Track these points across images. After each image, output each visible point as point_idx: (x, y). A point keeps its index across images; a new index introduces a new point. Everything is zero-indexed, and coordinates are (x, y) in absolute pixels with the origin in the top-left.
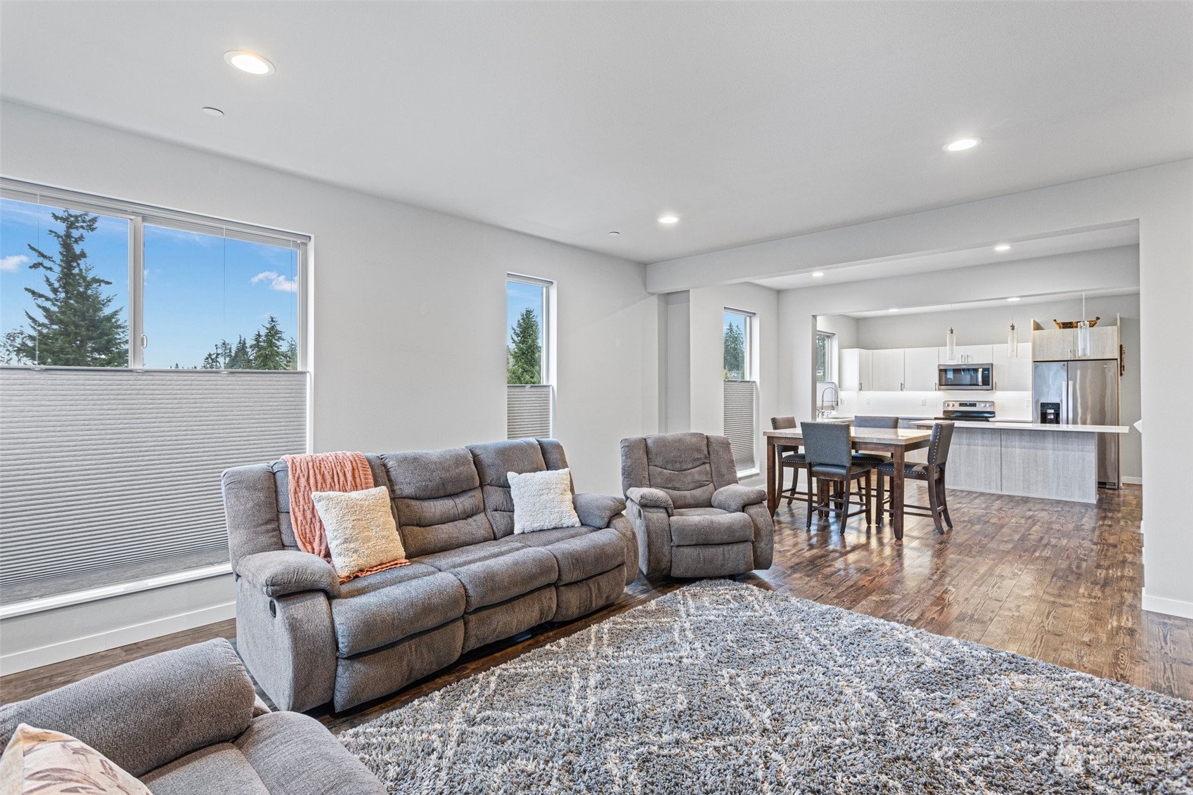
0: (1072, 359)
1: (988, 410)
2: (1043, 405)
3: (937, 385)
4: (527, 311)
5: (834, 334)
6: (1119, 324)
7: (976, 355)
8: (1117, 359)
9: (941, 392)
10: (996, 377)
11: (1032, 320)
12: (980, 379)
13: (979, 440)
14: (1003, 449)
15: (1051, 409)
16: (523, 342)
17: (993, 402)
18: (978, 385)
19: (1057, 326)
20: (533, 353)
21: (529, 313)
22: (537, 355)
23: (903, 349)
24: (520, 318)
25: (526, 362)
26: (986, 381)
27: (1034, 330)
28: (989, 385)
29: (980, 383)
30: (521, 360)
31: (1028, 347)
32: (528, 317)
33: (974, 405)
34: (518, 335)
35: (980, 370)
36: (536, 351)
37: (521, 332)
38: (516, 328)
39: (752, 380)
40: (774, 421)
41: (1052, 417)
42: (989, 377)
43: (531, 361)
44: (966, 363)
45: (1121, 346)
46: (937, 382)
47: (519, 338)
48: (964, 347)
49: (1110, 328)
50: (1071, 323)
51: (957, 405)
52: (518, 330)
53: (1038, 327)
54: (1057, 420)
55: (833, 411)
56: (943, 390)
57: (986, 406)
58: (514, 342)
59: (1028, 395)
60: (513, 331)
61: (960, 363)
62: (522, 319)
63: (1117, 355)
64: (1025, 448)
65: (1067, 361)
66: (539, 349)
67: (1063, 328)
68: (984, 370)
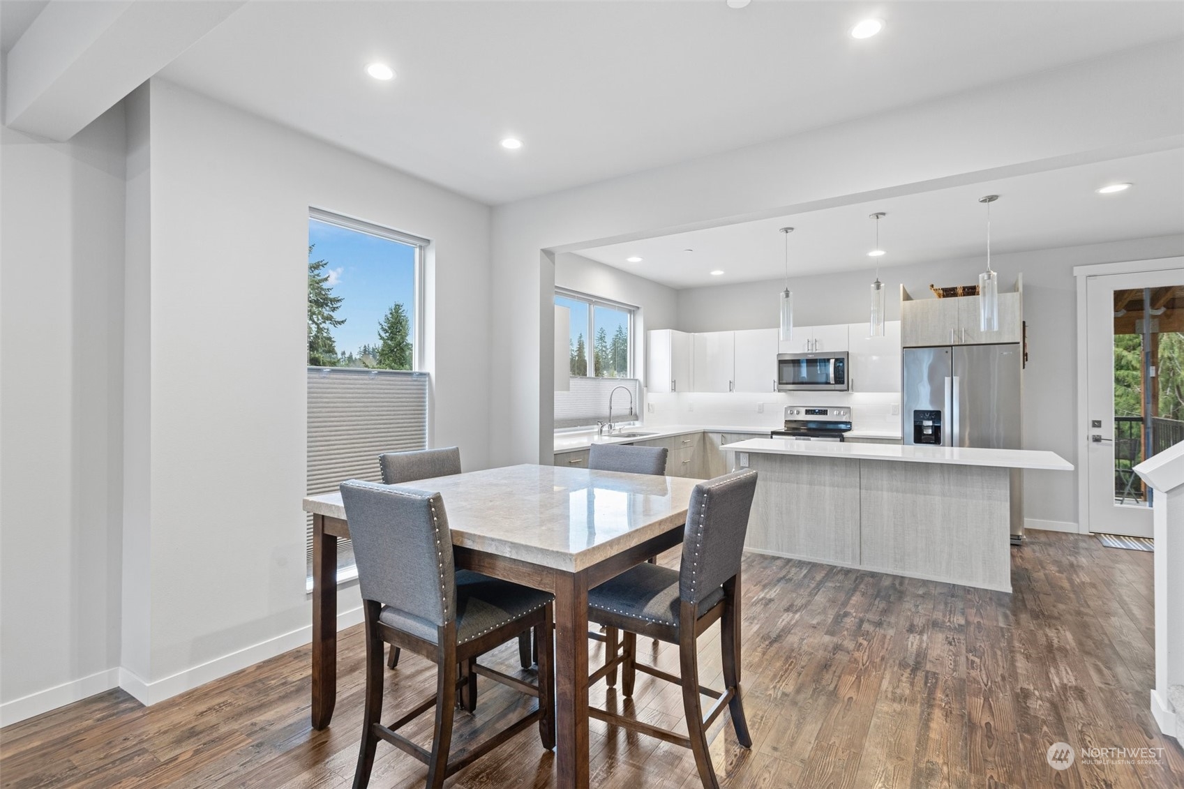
0: (957, 344)
1: (844, 420)
2: (917, 413)
3: (776, 384)
4: (396, 305)
5: (638, 308)
6: (1021, 289)
7: (829, 340)
8: (1018, 343)
9: (782, 394)
10: (854, 372)
11: (901, 285)
12: (832, 375)
13: (826, 475)
14: (863, 491)
15: (928, 419)
16: (392, 339)
17: (849, 408)
18: (829, 383)
19: (935, 294)
20: (402, 350)
21: (398, 307)
22: (407, 353)
23: (732, 332)
24: (388, 312)
25: (394, 361)
26: (840, 378)
27: (904, 300)
28: (843, 383)
29: (832, 382)
30: (388, 358)
31: (894, 327)
32: (397, 312)
33: (824, 412)
34: (386, 331)
35: (832, 361)
36: (405, 348)
37: (389, 328)
38: (383, 324)
39: (424, 371)
40: (384, 461)
41: (930, 432)
42: (843, 372)
43: (400, 359)
44: (814, 351)
45: (1024, 323)
46: (776, 379)
47: (387, 334)
48: (811, 327)
49: (1009, 295)
50: (954, 289)
51: (803, 411)
52: (386, 326)
53: (907, 297)
54: (936, 438)
55: (636, 422)
56: (785, 391)
57: (839, 413)
58: (382, 338)
59: (895, 398)
60: (380, 327)
61: (806, 351)
62: (391, 313)
63: (1019, 338)
64: (897, 491)
65: (952, 346)
66: (409, 346)
67: (944, 296)
68: (837, 360)
